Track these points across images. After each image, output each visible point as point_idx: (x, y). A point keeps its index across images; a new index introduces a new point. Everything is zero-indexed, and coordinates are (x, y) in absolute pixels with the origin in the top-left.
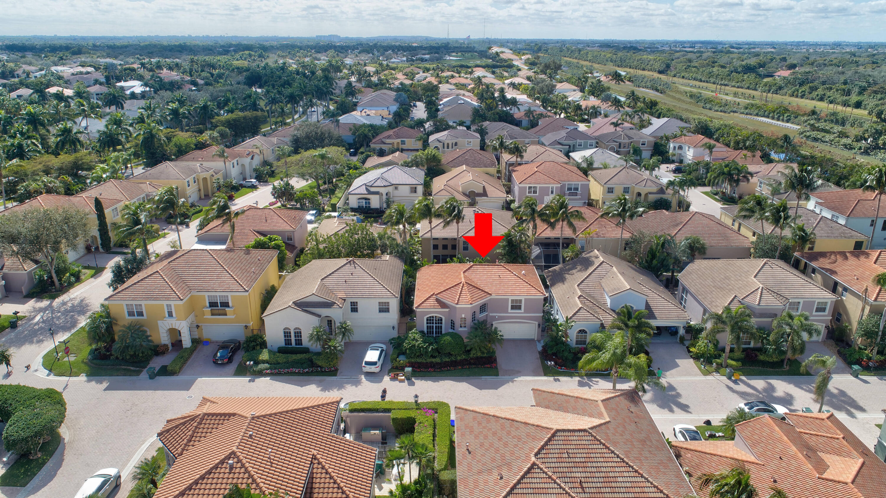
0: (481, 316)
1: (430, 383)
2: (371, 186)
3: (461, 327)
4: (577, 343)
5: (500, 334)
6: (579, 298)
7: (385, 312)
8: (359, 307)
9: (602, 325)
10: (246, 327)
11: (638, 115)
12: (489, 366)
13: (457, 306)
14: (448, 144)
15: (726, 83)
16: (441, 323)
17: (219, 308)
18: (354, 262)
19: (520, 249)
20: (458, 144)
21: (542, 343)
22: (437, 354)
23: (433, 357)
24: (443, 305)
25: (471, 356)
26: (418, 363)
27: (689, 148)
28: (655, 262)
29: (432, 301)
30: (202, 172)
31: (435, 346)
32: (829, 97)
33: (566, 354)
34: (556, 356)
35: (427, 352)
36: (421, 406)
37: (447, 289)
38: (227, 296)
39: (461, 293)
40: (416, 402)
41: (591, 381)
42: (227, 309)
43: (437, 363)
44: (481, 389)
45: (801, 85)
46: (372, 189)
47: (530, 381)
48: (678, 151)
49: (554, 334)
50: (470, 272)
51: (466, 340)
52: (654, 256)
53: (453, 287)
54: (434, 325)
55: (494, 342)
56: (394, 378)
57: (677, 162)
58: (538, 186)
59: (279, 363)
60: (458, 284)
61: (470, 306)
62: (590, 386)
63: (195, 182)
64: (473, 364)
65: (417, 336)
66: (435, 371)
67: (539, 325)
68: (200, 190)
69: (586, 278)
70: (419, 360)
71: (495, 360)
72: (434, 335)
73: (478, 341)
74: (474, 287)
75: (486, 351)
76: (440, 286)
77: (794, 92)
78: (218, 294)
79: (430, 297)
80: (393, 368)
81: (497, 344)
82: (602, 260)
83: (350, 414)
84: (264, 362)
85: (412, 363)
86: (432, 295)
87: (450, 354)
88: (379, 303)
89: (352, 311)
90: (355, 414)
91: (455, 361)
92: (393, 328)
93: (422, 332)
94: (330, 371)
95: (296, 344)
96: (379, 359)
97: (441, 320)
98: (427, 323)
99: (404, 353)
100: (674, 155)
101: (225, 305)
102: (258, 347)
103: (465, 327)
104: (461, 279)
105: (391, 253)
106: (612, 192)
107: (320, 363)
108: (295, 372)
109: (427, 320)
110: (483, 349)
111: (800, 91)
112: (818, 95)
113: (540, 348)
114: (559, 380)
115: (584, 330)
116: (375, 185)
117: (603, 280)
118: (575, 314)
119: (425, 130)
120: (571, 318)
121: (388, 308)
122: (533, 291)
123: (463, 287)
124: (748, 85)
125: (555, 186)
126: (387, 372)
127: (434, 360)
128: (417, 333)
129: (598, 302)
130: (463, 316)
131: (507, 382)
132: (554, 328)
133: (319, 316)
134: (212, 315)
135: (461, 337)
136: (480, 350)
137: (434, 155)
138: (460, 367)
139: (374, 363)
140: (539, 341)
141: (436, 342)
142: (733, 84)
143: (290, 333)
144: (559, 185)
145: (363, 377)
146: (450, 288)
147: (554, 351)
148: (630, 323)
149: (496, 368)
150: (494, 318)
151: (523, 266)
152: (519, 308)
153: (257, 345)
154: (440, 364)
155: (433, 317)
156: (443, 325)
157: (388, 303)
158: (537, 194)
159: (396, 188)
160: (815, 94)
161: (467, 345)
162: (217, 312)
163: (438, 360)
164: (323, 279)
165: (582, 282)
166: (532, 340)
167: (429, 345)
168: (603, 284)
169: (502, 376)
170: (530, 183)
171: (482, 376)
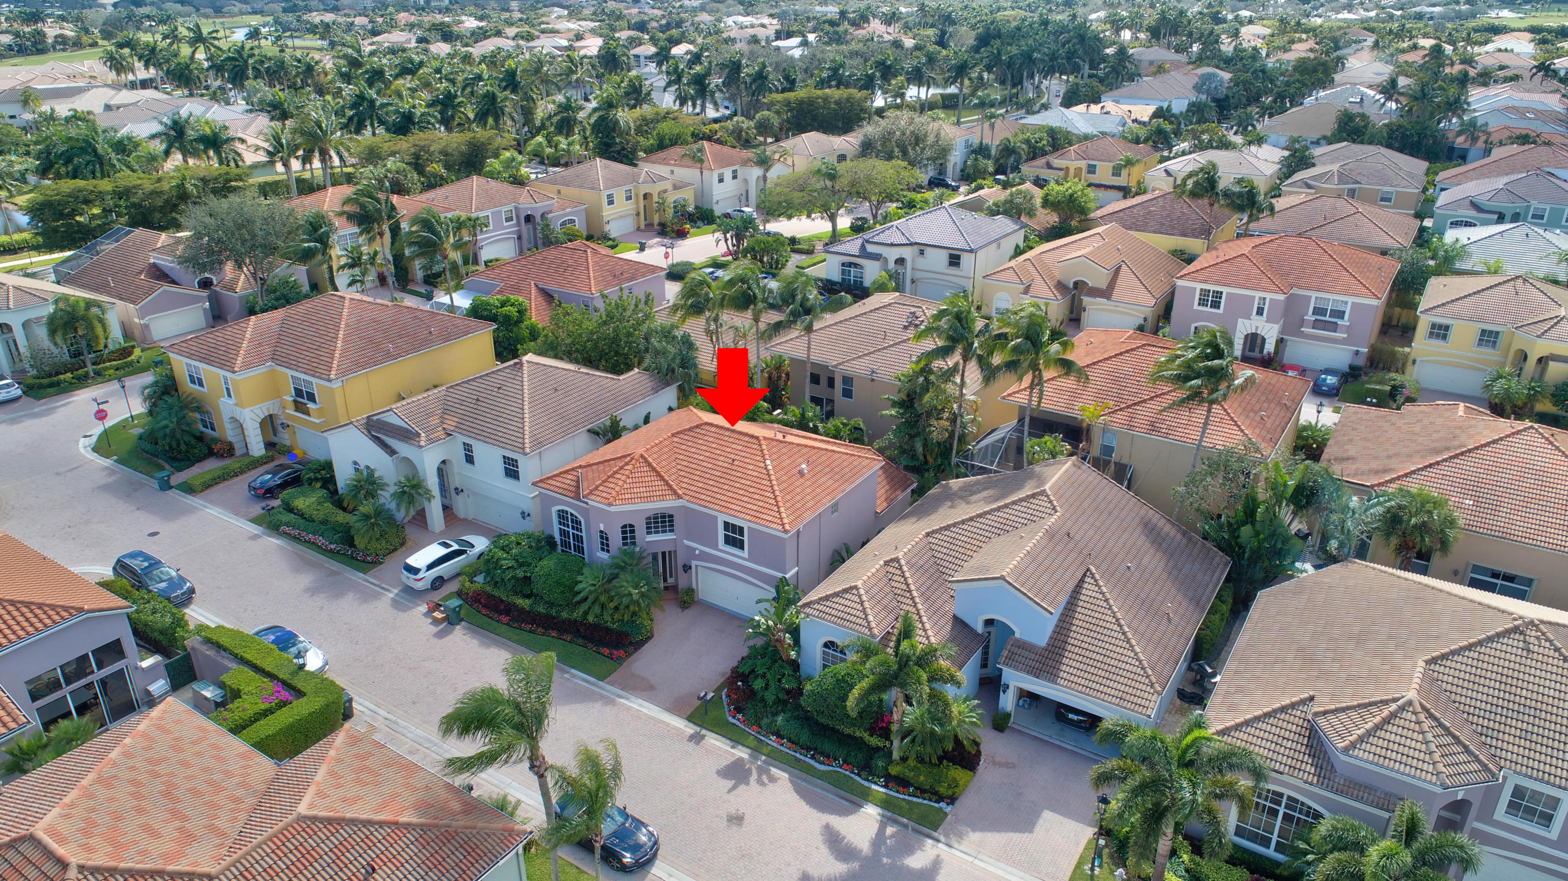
0: (653, 540)
3: (602, 549)
7: (514, 477)
8: (476, 455)
12: (606, 651)
16: (581, 531)
17: (305, 400)
22: (529, 591)
23: (524, 592)
37: (604, 462)
38: (312, 383)
42: (310, 405)
43: (522, 609)
54: (571, 531)
58: (1225, 290)
59: (313, 521)
63: (629, 198)
64: (582, 637)
66: (508, 624)
68: (638, 214)
69: (963, 522)
72: (572, 552)
78: (301, 376)
82: (1047, 487)
83: (198, 645)
86: (579, 467)
90: (204, 648)
91: (554, 619)
92: (525, 515)
94: (364, 560)
97: (580, 524)
98: (559, 523)
99: (487, 570)
101: (311, 397)
102: (319, 485)
106: (1444, 337)
107: (356, 540)
108: (319, 545)
109: (559, 515)
114: (700, 740)
118: (827, 598)
121: (518, 473)
122: (770, 515)
125: (1269, 296)
127: (518, 600)
133: (393, 453)
134: (296, 410)
138: (554, 634)
139: (417, 572)
144: (1281, 297)
145: (392, 590)
146: (609, 460)
149: (620, 661)
150: (690, 553)
152: (740, 545)
153: (316, 479)
154: (526, 612)
155: (566, 512)
156: (584, 536)
157: (516, 461)
158: (1221, 311)
159: (922, 253)
162: (300, 406)
163: (527, 602)
165: (946, 528)
169: (608, 683)
170: (1205, 282)
171: (573, 667)
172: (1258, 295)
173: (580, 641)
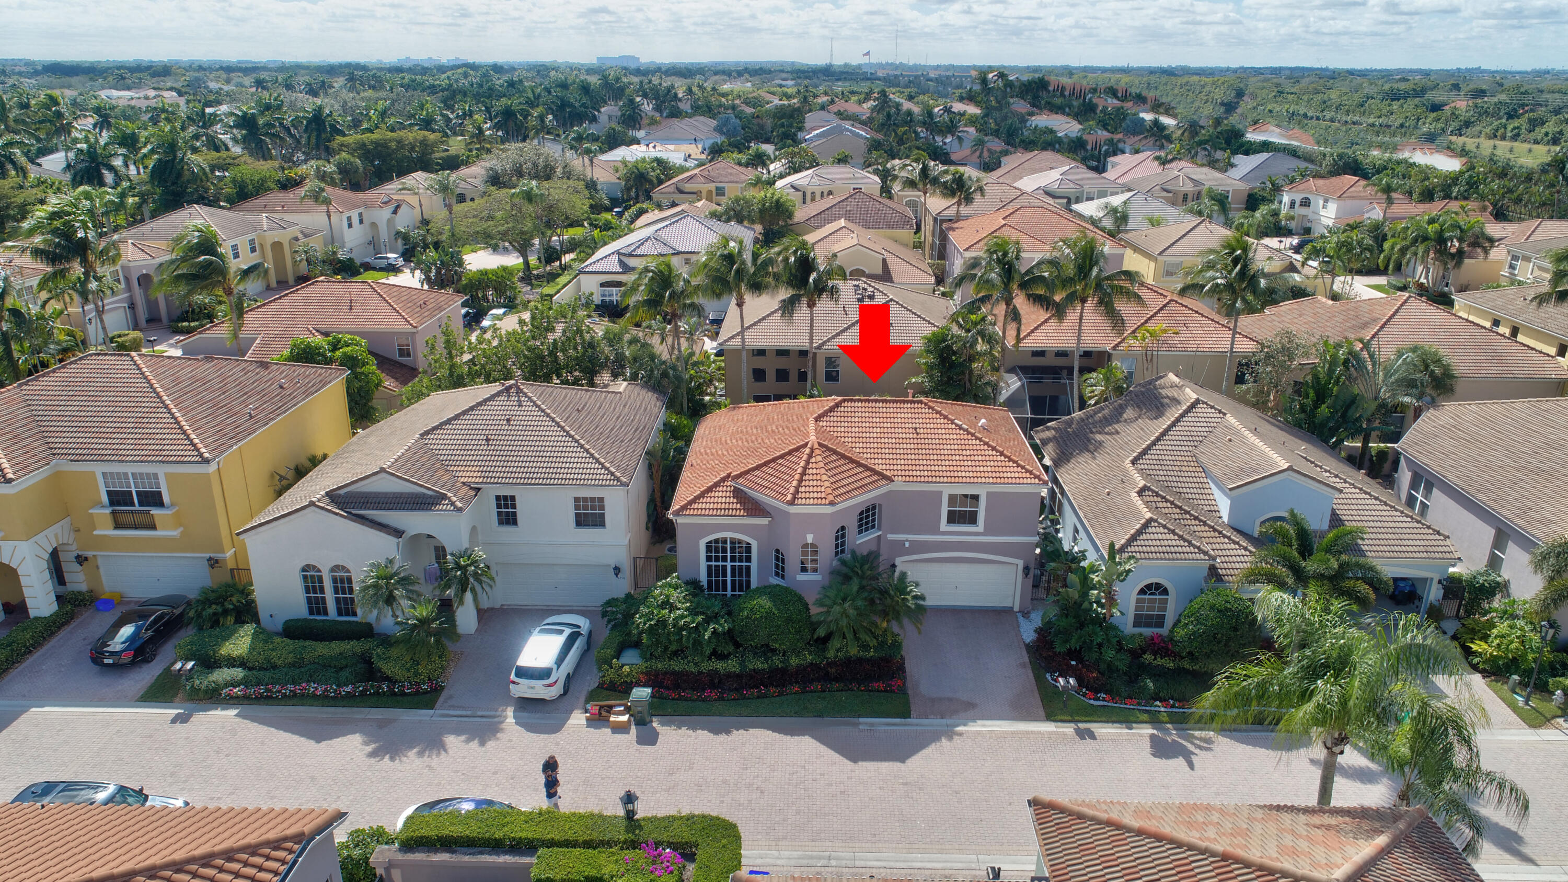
0: (862, 541)
1: (703, 735)
2: (630, 255)
3: (804, 570)
4: (1139, 621)
5: (917, 591)
6: (1140, 493)
7: (595, 525)
8: (521, 510)
9: (1213, 570)
10: (213, 563)
11: (1205, 149)
12: (881, 685)
13: (793, 510)
14: (813, 193)
15: (1356, 118)
16: (749, 559)
17: (137, 507)
18: (519, 391)
19: (971, 371)
21: (1037, 620)
22: (731, 648)
23: (717, 655)
24: (753, 507)
25: (831, 654)
26: (674, 673)
27: (1326, 201)
28: (1324, 410)
29: (723, 496)
30: (270, 230)
31: (723, 626)
33: (1109, 654)
34: (1080, 660)
35: (698, 643)
36: (643, 835)
37: (766, 464)
38: (156, 476)
39: (803, 474)
40: (630, 815)
41: (1190, 739)
42: (155, 511)
43: (729, 675)
44: (854, 760)
45: (1511, 116)
47: (1003, 736)
48: (1299, 211)
49: (1074, 594)
50: (834, 417)
51: (814, 610)
52: (1322, 394)
53: (782, 457)
54: (729, 564)
55: (897, 616)
56: (598, 719)
57: (1297, 234)
59: (275, 667)
60: (797, 449)
61: (829, 510)
62: (1187, 756)
63: (253, 250)
64: (837, 680)
65: (675, 596)
66: (721, 699)
67: (1026, 569)
69: (1154, 443)
70: (677, 665)
71: (901, 668)
72: (729, 592)
73: (852, 612)
74: (843, 456)
75: (874, 642)
76: (747, 457)
77: (1497, 130)
78: (129, 469)
79: (716, 485)
80: (601, 686)
81: (906, 621)
82: (1194, 396)
83: (400, 856)
84: (232, 662)
85: (657, 673)
86: (723, 480)
87: (767, 650)
88: (577, 499)
89: (501, 523)
90: (419, 856)
91: (783, 671)
92: (617, 570)
93: (693, 584)
94: (417, 693)
95: (340, 613)
96: (560, 661)
97: (748, 549)
98: (709, 559)
99: (637, 645)
100: (1292, 218)
101: (153, 499)
102: (230, 620)
103: (815, 570)
104: (807, 435)
105: (634, 377)
107: (387, 668)
108: (314, 696)
109: (709, 548)
110: (864, 637)
111: (1510, 127)
112: (1546, 134)
113: (1028, 633)
114: (1092, 736)
115: (1158, 586)
116: (639, 252)
117: (1201, 447)
118: (1133, 538)
119: (769, 172)
120: (1122, 550)
121: (602, 516)
122: (1013, 472)
123: (810, 456)
124: (1400, 121)
126: (582, 699)
127: (720, 666)
128: (676, 588)
129: (1194, 507)
130: (810, 539)
131: (935, 737)
132: (1073, 578)
133: (398, 533)
134: (118, 526)
135: (800, 599)
136: (857, 638)
137: (778, 201)
138: (796, 688)
139: (543, 674)
140: (1026, 614)
141: (729, 613)
143: (320, 579)
145: (510, 712)
146: (774, 460)
147: (1074, 643)
148: (1311, 566)
149: (903, 691)
150: (899, 548)
151: (981, 409)
152: (972, 518)
153: (226, 612)
154: (739, 676)
155: (725, 541)
156: (754, 565)
157: (601, 500)
159: (687, 262)
160: (1539, 132)
161: (819, 623)
162: (129, 519)
163: (732, 665)
164: (427, 433)
165: (1144, 452)
166: (1008, 611)
167: (707, 621)
168: (1204, 459)
169: (919, 717)
171: (859, 716)
173: (836, 686)
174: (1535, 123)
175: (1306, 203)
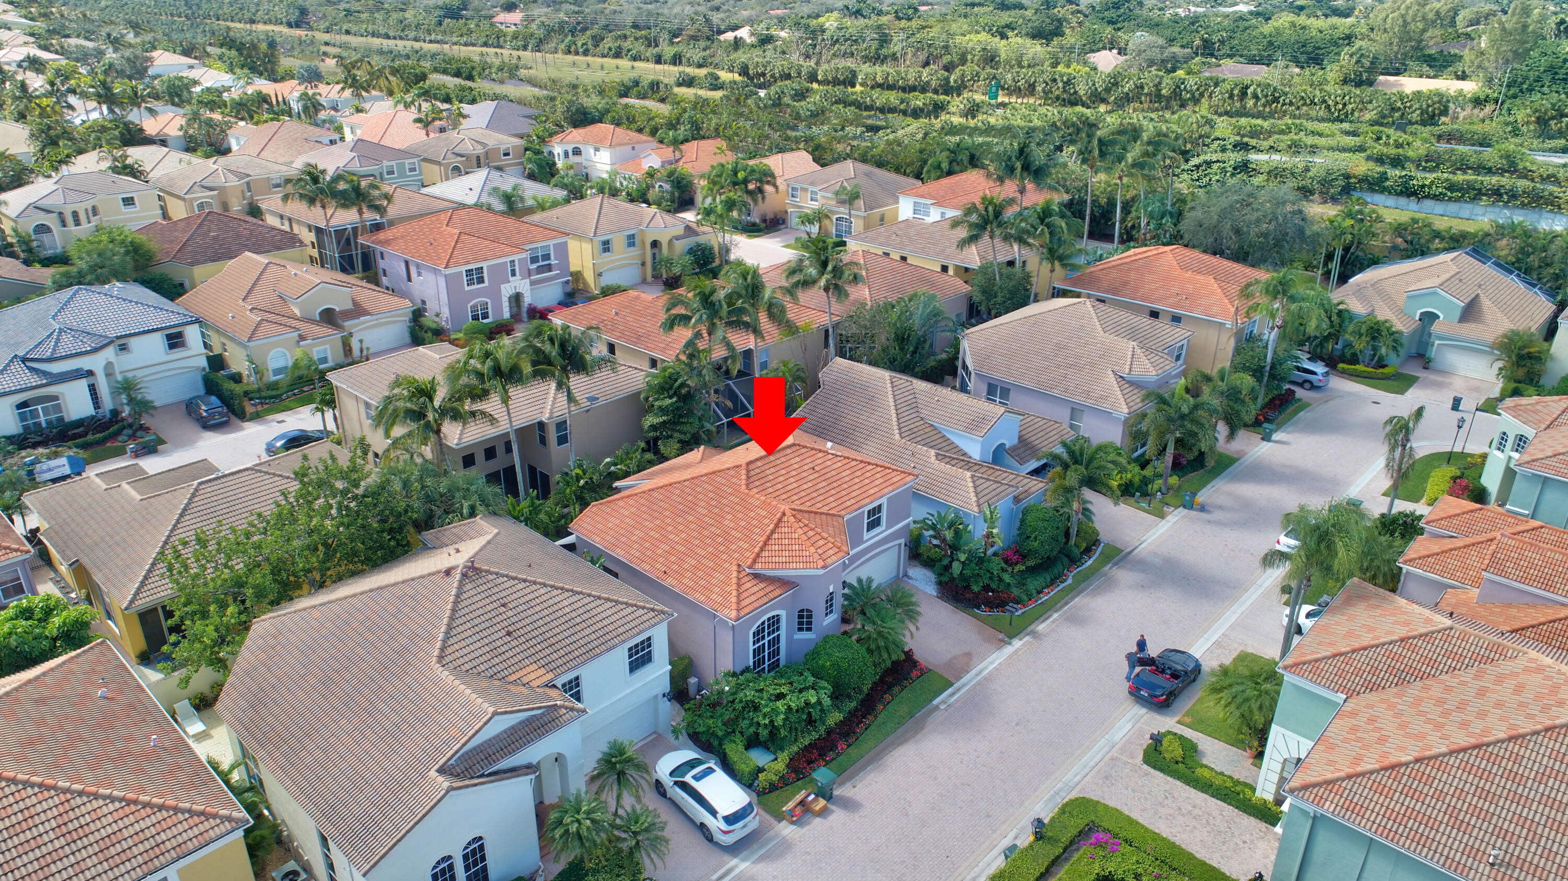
6: (937, 459)
7: (643, 664)
8: (585, 685)
9: (1016, 495)
12: (917, 673)
14: (75, 214)
15: (439, 37)
16: (778, 629)
18: (478, 571)
20: (100, 209)
27: (596, 149)
29: (751, 585)
31: (829, 688)
32: (629, 51)
34: (992, 590)
37: (766, 543)
43: (840, 725)
46: (56, 368)
48: (574, 159)
53: (773, 532)
54: (766, 640)
58: (485, 265)
66: (849, 745)
67: (906, 543)
69: (898, 418)
70: (805, 740)
76: (727, 543)
79: (739, 578)
80: (762, 793)
82: (885, 374)
85: (801, 755)
86: (740, 572)
88: (630, 649)
97: (779, 621)
99: (758, 744)
109: (754, 635)
116: (63, 352)
118: (976, 493)
120: (979, 504)
121: (650, 653)
124: (484, 39)
125: (516, 258)
127: (830, 722)
138: (880, 706)
140: (907, 576)
142: (455, 39)
144: (525, 255)
146: (769, 537)
149: (928, 669)
155: (764, 622)
156: (783, 631)
157: (649, 639)
159: (123, 348)
163: (837, 716)
164: (442, 657)
165: (899, 427)
169: (957, 680)
170: (468, 263)
172: (508, 259)
173: (896, 690)
174: (597, 40)
175: (577, 152)
